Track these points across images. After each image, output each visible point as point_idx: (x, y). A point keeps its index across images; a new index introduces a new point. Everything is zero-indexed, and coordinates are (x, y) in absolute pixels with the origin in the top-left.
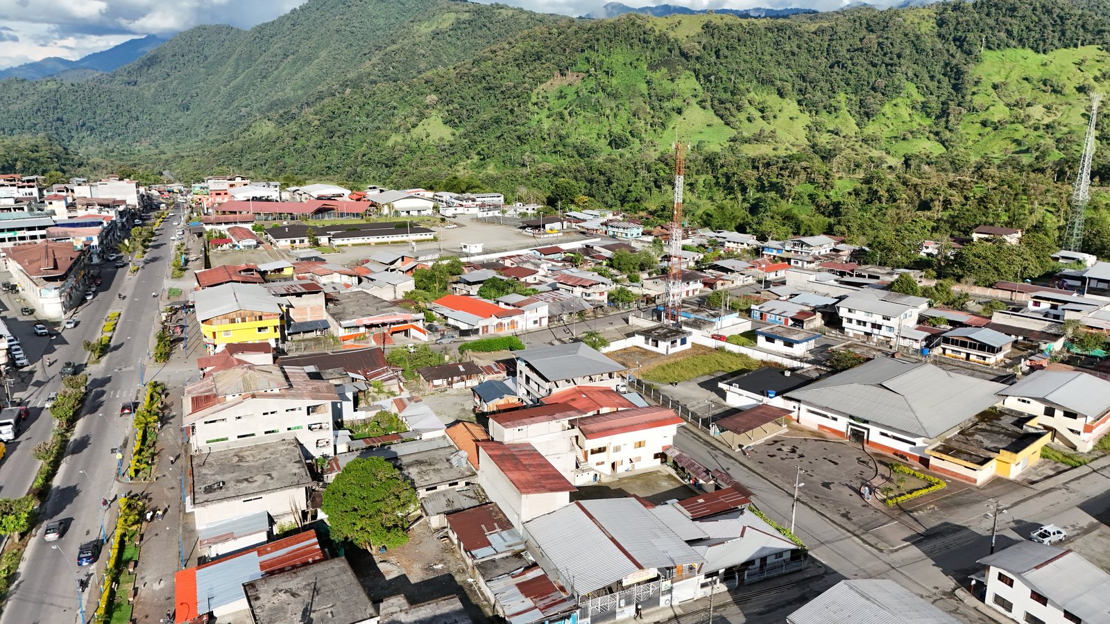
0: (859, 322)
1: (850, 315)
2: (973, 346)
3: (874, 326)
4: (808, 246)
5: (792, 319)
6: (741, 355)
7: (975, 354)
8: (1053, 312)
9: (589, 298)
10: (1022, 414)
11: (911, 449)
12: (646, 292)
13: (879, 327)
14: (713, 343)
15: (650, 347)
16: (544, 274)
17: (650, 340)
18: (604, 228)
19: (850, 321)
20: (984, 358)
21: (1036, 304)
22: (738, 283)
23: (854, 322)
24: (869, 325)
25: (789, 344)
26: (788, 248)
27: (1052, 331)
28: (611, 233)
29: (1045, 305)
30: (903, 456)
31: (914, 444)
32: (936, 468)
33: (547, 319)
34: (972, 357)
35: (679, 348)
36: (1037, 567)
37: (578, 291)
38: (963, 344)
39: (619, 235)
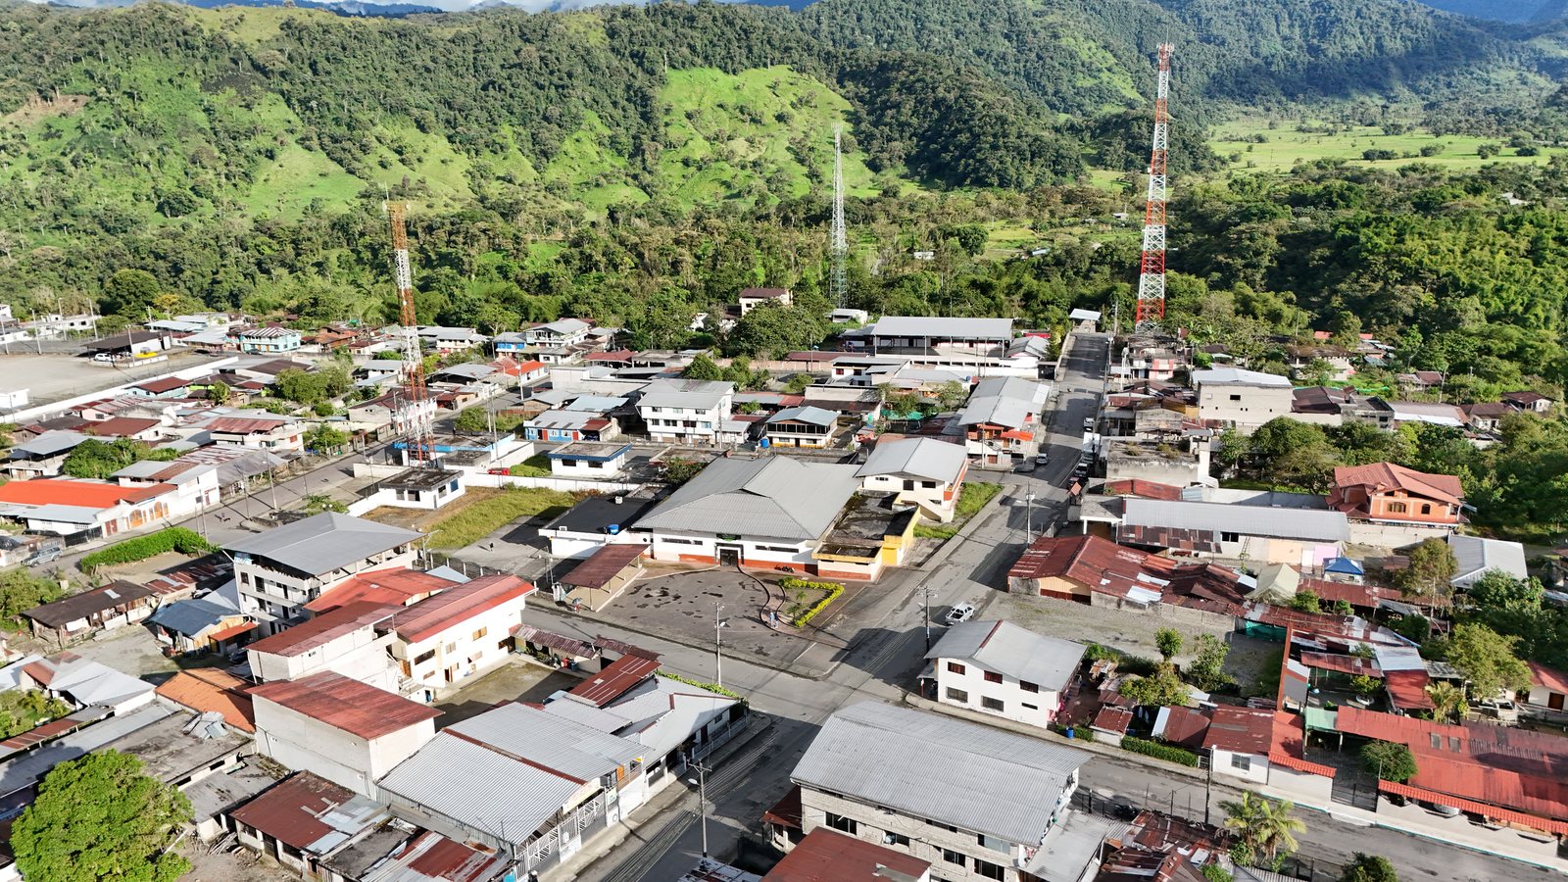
0: (667, 422)
1: (656, 416)
2: (801, 430)
3: (687, 423)
4: (557, 334)
5: (583, 432)
6: (539, 490)
7: (804, 438)
8: (857, 378)
9: (275, 449)
10: (884, 493)
11: (794, 558)
12: (356, 427)
13: (693, 424)
14: (495, 481)
15: (407, 502)
16: (171, 423)
17: (406, 493)
18: (235, 341)
19: (656, 422)
20: (815, 441)
21: (840, 372)
22: (484, 395)
23: (662, 422)
24: (680, 424)
25: (596, 463)
26: (530, 340)
27: (867, 399)
28: (249, 348)
29: (849, 372)
30: (787, 568)
31: (796, 551)
32: (827, 573)
33: (217, 492)
34: (803, 443)
35: (450, 496)
36: (982, 646)
37: (253, 441)
38: (791, 429)
39: (264, 348)
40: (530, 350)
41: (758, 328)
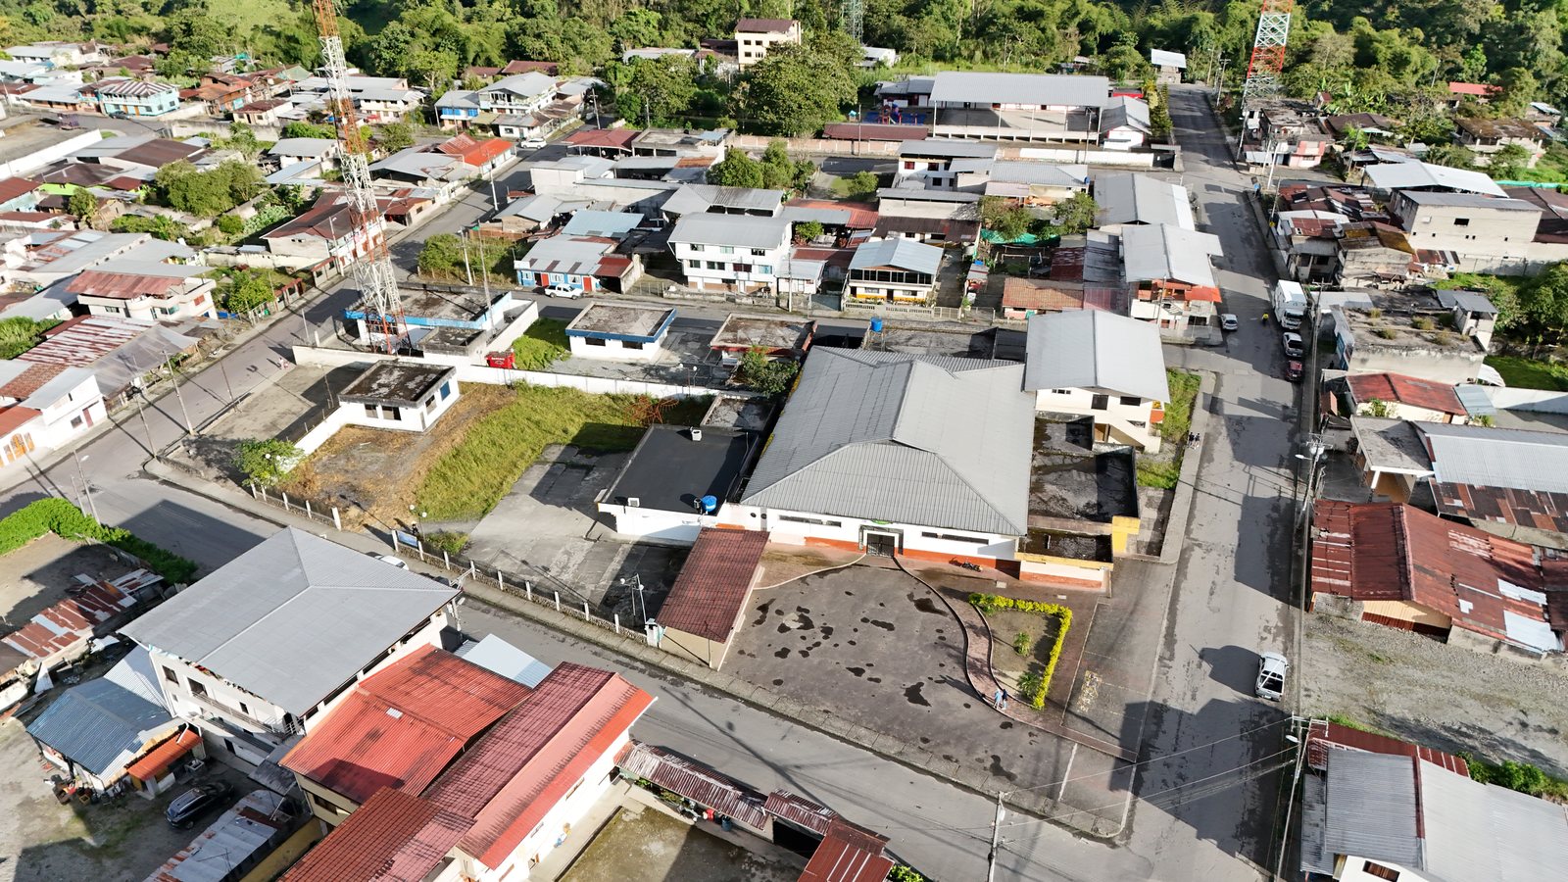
0: (711, 265)
1: (695, 255)
2: (898, 278)
3: (737, 267)
4: (519, 95)
5: (597, 277)
6: (564, 390)
8: (933, 174)
9: (171, 318)
11: (980, 551)
12: (282, 262)
13: (748, 268)
14: (498, 377)
15: (382, 421)
16: (21, 262)
17: (379, 408)
18: (92, 100)
19: (695, 264)
20: (914, 293)
21: (909, 166)
22: (443, 199)
23: (703, 265)
24: (729, 267)
25: (633, 343)
26: (485, 105)
27: (963, 217)
28: (113, 110)
29: (921, 166)
30: (970, 564)
31: (986, 542)
32: (1032, 576)
33: (101, 405)
34: (896, 295)
35: (442, 405)
37: (142, 308)
38: (883, 277)
39: (131, 110)
40: (486, 119)
41: (786, 93)
